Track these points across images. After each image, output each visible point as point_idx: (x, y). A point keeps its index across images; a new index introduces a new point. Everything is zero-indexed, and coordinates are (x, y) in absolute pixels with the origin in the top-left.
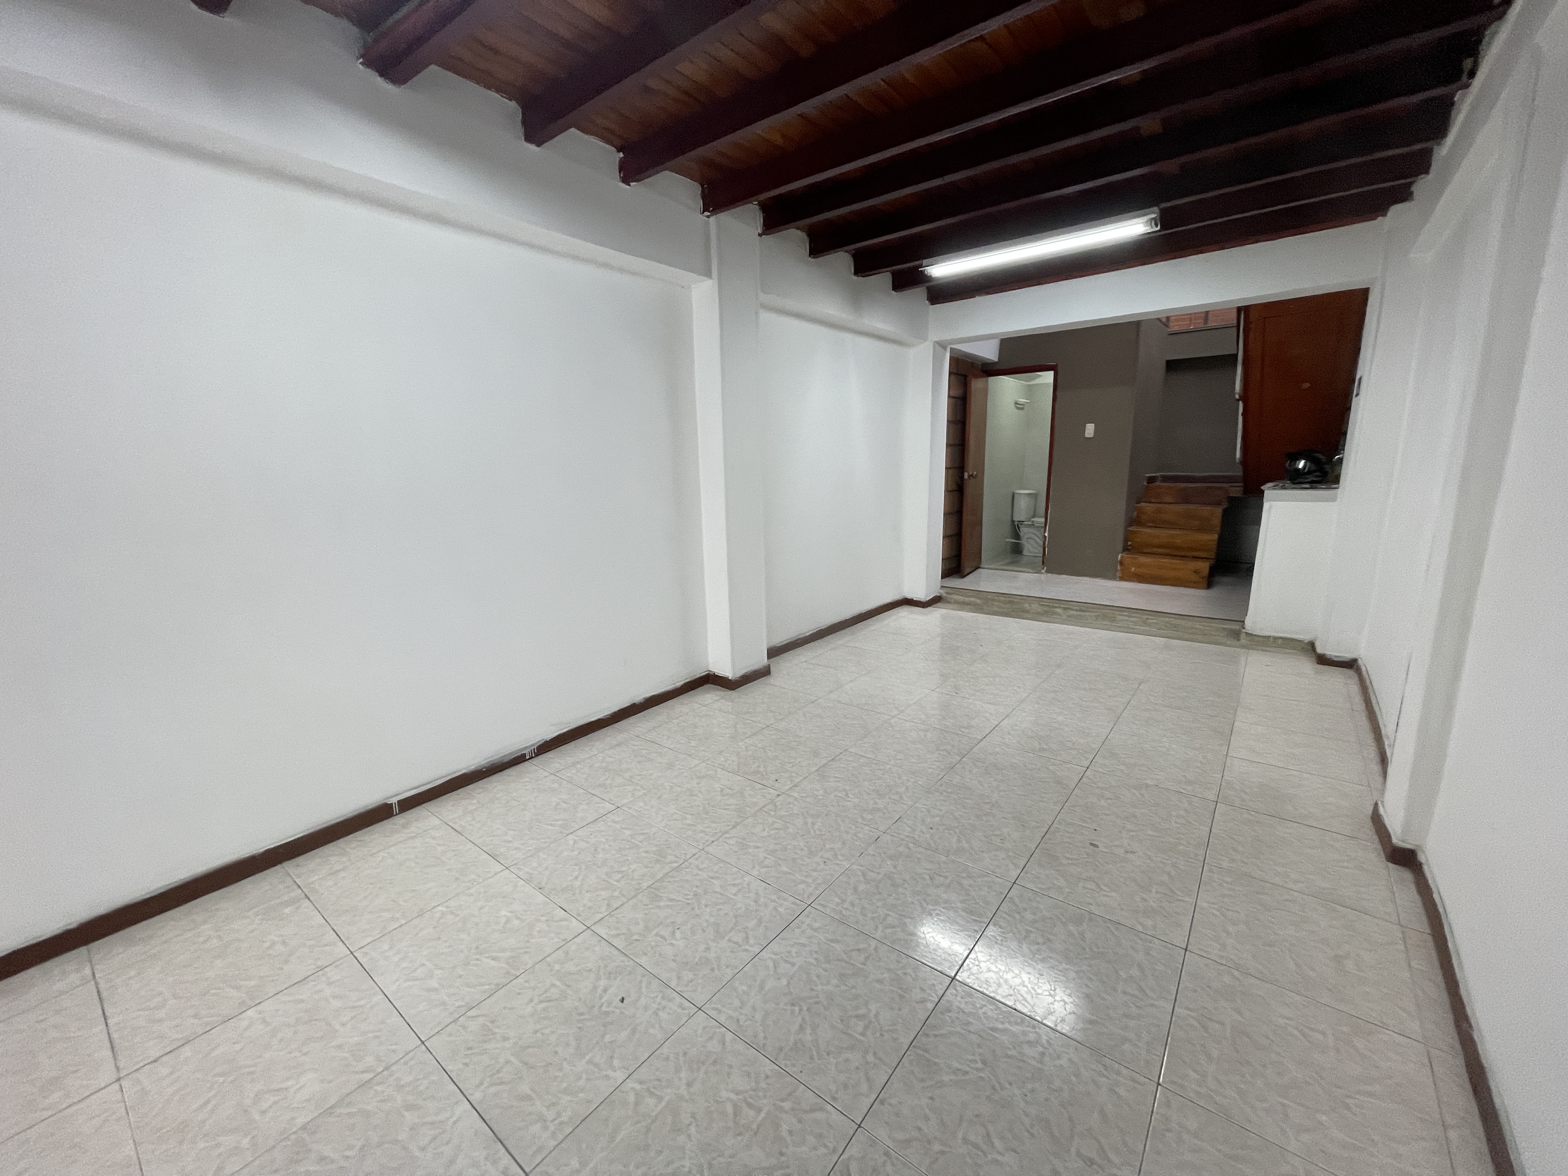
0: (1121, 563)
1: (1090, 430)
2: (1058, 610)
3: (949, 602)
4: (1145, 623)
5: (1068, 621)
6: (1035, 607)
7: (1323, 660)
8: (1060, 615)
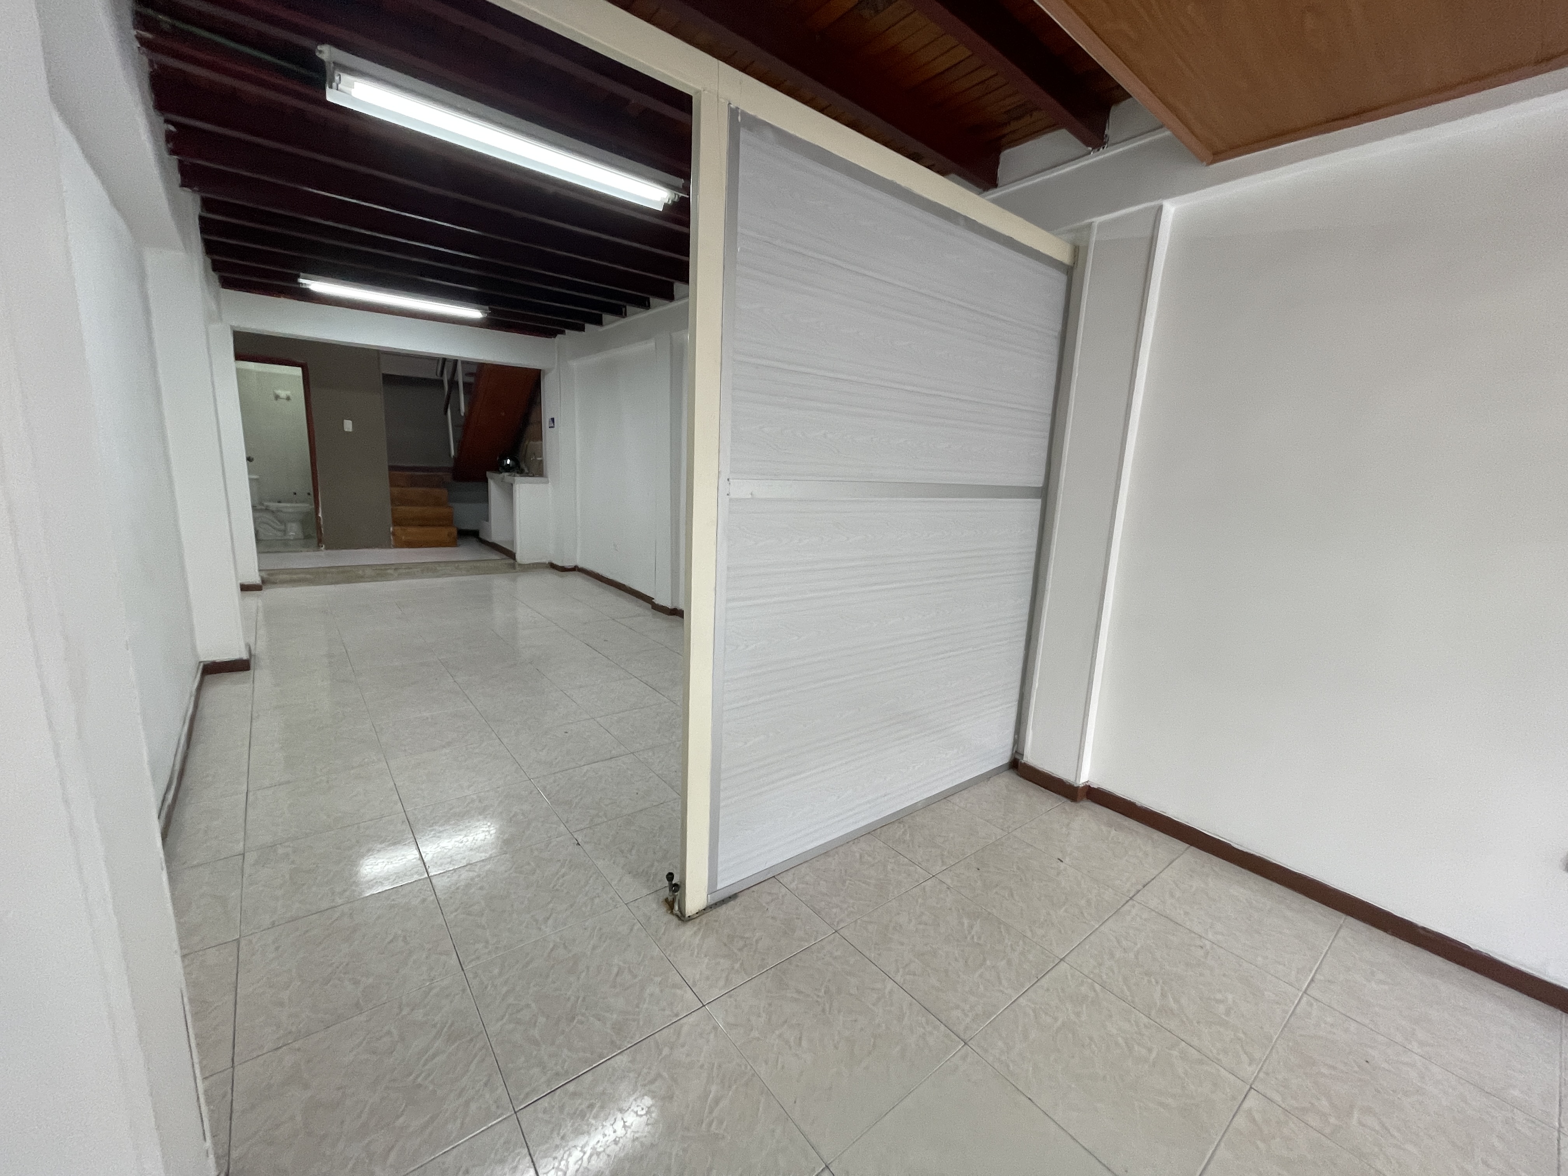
0: (394, 534)
1: (348, 426)
2: (389, 571)
3: (274, 583)
4: (457, 568)
5: (400, 577)
6: (369, 572)
7: (563, 569)
8: (391, 574)
